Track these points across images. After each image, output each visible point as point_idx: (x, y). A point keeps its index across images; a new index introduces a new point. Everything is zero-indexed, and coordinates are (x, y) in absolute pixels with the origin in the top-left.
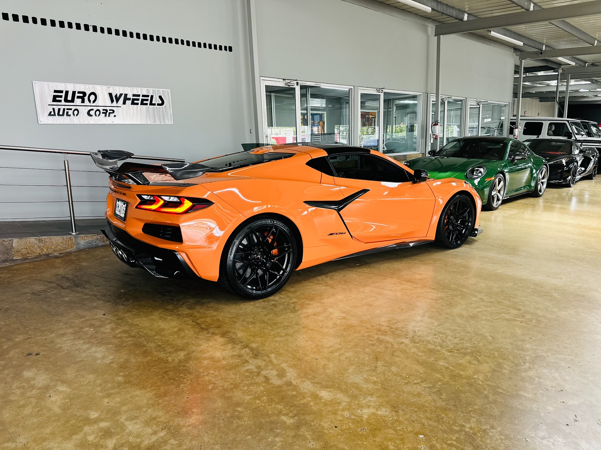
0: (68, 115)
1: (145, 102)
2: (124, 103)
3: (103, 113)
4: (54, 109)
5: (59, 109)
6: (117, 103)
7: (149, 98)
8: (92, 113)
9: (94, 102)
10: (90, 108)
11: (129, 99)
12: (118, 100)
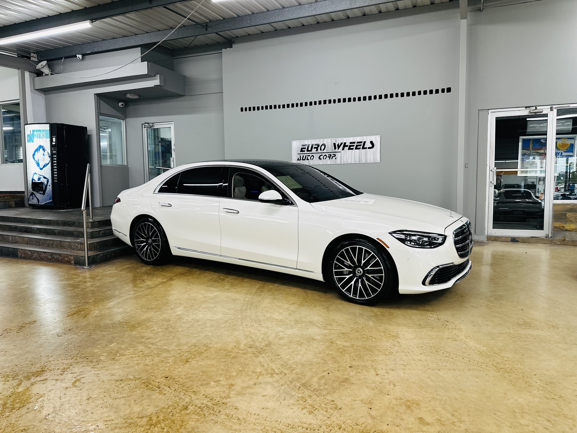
0: (308, 159)
1: (358, 147)
2: (343, 149)
3: (328, 157)
4: (300, 156)
5: (303, 156)
6: (338, 149)
7: (362, 144)
8: (321, 157)
9: (324, 150)
10: (320, 154)
11: (347, 146)
12: (339, 147)
